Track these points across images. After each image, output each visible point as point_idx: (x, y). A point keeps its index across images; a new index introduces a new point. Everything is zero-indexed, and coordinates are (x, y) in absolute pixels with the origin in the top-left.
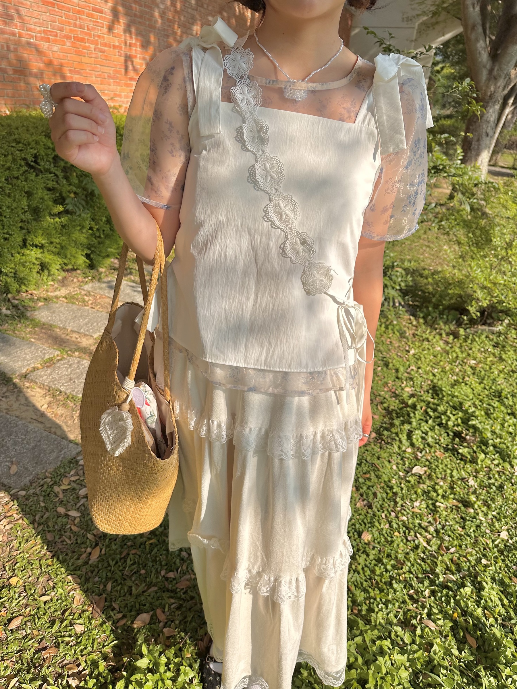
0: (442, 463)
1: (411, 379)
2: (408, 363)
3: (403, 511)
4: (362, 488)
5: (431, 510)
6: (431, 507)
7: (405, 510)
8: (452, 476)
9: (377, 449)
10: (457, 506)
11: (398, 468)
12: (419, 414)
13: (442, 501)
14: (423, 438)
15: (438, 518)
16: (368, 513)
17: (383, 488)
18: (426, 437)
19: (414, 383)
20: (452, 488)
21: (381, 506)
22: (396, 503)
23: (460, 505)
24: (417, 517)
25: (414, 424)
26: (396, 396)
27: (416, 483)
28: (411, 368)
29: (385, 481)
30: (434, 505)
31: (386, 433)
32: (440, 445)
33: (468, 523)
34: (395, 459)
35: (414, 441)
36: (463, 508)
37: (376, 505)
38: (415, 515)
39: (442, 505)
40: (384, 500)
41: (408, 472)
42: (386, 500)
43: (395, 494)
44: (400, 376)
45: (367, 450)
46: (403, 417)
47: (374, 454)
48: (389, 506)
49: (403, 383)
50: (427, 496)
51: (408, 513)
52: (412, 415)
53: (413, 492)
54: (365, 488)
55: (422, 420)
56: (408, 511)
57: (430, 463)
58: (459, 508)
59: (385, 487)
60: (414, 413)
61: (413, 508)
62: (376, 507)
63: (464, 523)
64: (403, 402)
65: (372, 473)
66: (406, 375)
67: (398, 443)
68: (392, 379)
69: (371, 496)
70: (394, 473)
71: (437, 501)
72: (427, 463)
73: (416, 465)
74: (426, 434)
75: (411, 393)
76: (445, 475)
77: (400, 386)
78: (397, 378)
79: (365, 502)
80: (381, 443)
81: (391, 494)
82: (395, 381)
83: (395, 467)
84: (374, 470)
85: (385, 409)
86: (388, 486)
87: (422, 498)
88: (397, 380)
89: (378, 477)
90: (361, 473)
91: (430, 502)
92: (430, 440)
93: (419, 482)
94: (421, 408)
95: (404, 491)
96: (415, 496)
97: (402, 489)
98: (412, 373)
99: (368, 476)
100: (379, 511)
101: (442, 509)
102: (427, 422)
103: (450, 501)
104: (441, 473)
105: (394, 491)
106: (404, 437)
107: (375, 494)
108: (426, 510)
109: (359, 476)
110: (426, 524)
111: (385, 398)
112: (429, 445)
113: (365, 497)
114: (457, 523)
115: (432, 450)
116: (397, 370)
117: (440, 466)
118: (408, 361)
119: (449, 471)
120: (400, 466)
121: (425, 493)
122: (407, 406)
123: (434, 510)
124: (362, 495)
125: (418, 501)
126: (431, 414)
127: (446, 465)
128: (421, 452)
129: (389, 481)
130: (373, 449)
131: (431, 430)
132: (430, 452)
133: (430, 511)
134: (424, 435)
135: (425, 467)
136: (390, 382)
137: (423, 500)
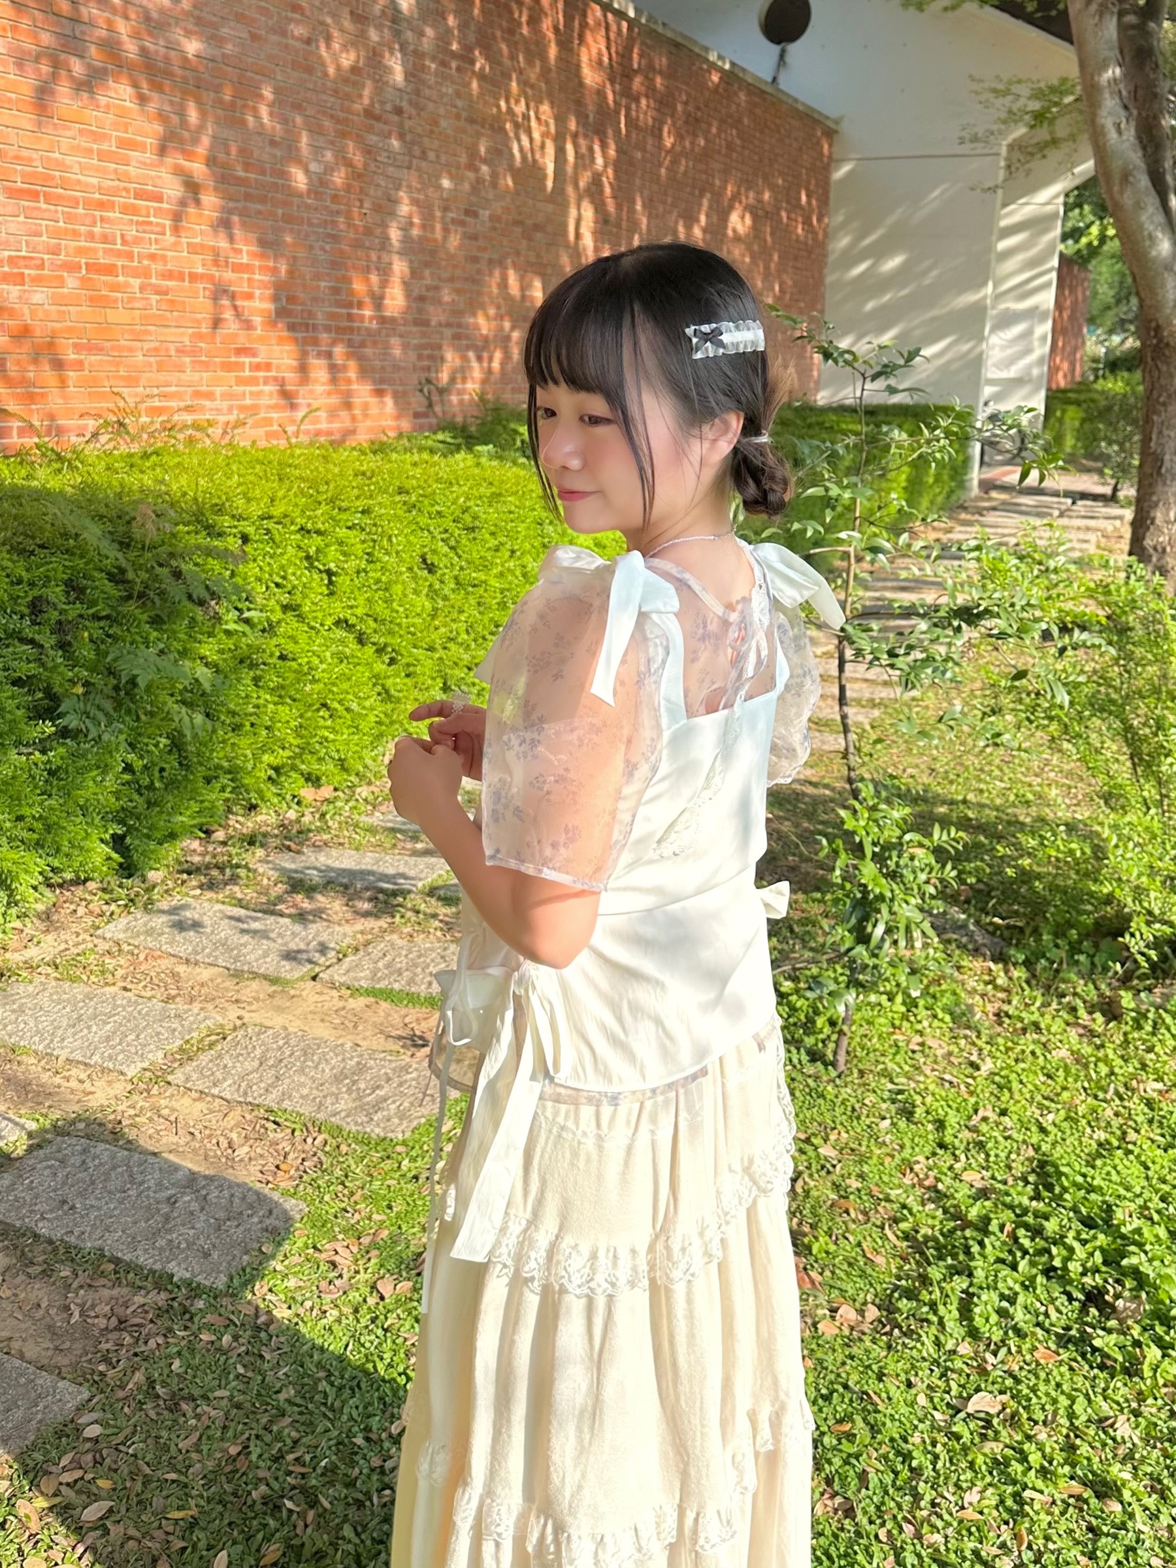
0: (1047, 1381)
1: (981, 1145)
2: (973, 1100)
3: (934, 1519)
4: (829, 1462)
5: (1009, 1510)
6: (1009, 1502)
7: (940, 1517)
8: (1071, 1416)
9: (879, 1351)
10: (1079, 1498)
11: (931, 1399)
12: (994, 1246)
13: (1040, 1484)
14: (1002, 1313)
15: (1024, 1532)
16: (842, 1529)
17: (886, 1457)
18: (1011, 1310)
19: (988, 1155)
20: (1071, 1448)
21: (878, 1508)
22: (917, 1497)
23: (1087, 1494)
24: (971, 1534)
25: (980, 1274)
26: (938, 1196)
27: (977, 1440)
28: (981, 1113)
29: (892, 1440)
30: (1016, 1496)
31: (904, 1304)
32: (1048, 1331)
33: (1103, 1540)
34: (925, 1377)
35: (978, 1321)
36: (1093, 1501)
37: (865, 1504)
38: (965, 1529)
39: (1038, 1498)
40: (886, 1493)
41: (959, 1411)
42: (891, 1491)
43: (916, 1472)
44: (948, 1139)
45: (852, 1358)
46: (954, 1256)
47: (869, 1367)
48: (900, 1508)
49: (956, 1158)
50: (1002, 1473)
51: (948, 1524)
52: (975, 1249)
53: (964, 1465)
54: (837, 1462)
55: (1003, 1261)
56: (946, 1517)
57: (1018, 1381)
58: (1086, 1501)
59: (891, 1456)
60: (981, 1244)
61: (963, 1508)
62: (865, 1512)
63: (1095, 1542)
64: (957, 1215)
65: (858, 1418)
66: (966, 1135)
67: (933, 1330)
68: (928, 1150)
69: (854, 1483)
70: (920, 1414)
71: (1025, 1487)
72: (1009, 1382)
73: (978, 1390)
74: (1012, 1300)
75: (979, 1185)
76: (1055, 1413)
77: (951, 1168)
78: (942, 1145)
79: (838, 1500)
80: (890, 1333)
81: (906, 1474)
82: (934, 1154)
83: (922, 1400)
84: (864, 1409)
85: (906, 1237)
86: (898, 1453)
87: (988, 1479)
88: (940, 1152)
89: (874, 1429)
90: (831, 1422)
91: (1010, 1489)
92: (1020, 1316)
93: (984, 1437)
94: (1002, 1228)
95: (940, 1465)
96: (969, 1475)
97: (936, 1457)
98: (984, 1128)
99: (847, 1427)
100: (871, 1522)
101: (1037, 1506)
102: (1014, 1267)
103: (1062, 1483)
104: (1043, 1409)
105: (914, 1464)
106: (949, 1314)
107: (863, 1477)
108: (995, 1513)
109: (824, 1429)
110: (995, 1551)
111: (904, 1206)
112: (1018, 1332)
113: (836, 1487)
114: (1078, 1543)
115: (1026, 1347)
116: (940, 1125)
117: (1042, 1387)
118: (971, 1093)
119: (1064, 1402)
120: (937, 1396)
121: (999, 1465)
122: (967, 1224)
123: (1016, 1510)
124: (829, 1482)
125: (975, 1489)
126: (1026, 1242)
127: (1058, 1385)
128: (995, 1354)
129: (906, 1441)
130: (867, 1351)
131: (1026, 1288)
132: (1019, 1352)
133: (1005, 1516)
134: (1005, 1304)
135: (1001, 1392)
136: (921, 1158)
137: (990, 1485)
